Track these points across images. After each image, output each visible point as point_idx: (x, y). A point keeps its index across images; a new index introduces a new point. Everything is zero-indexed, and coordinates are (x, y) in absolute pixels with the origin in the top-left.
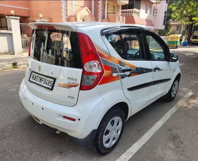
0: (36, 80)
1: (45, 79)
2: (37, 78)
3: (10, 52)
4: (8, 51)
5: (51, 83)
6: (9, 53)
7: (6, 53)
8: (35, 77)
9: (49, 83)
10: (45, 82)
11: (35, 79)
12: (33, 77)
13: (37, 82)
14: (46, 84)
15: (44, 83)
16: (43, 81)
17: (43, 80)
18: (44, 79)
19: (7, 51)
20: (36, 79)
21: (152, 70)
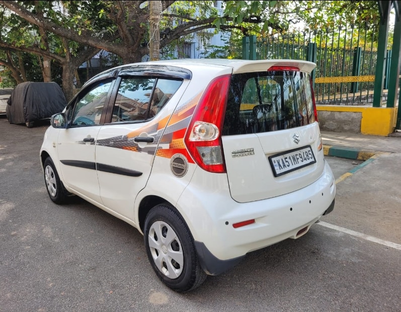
0: (288, 166)
1: (300, 154)
2: (286, 162)
5: (310, 154)
8: (283, 163)
9: (307, 156)
10: (301, 157)
11: (284, 166)
12: (280, 165)
13: (291, 167)
14: (305, 159)
15: (302, 161)
16: (298, 159)
17: (298, 157)
18: (297, 155)
20: (286, 164)
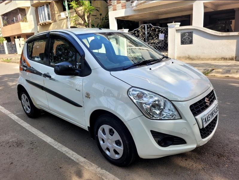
3: (237, 58)
4: (235, 57)
6: (235, 59)
7: (232, 59)
19: (233, 57)
21: (42, 74)
